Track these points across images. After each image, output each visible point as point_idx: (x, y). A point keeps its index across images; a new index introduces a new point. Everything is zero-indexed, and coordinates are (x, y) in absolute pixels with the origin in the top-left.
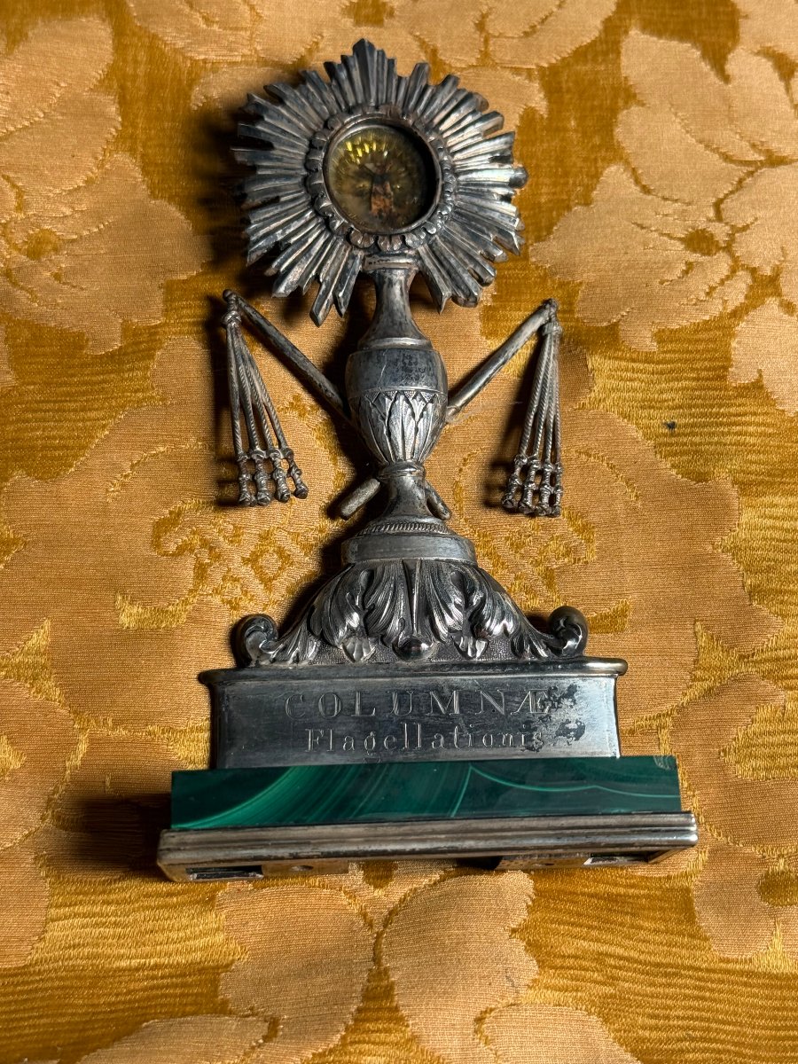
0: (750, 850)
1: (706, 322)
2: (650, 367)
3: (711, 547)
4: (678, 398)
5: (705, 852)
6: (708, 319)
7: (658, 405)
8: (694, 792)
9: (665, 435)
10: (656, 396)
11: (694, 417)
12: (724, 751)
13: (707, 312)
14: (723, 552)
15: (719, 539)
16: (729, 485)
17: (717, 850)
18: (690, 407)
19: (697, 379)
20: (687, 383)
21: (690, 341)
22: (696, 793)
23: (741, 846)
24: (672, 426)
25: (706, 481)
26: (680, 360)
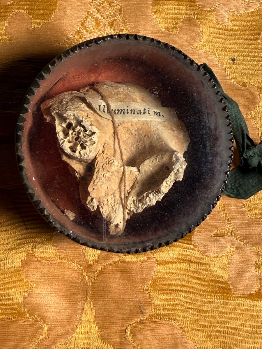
0: (252, 248)
1: (252, 12)
2: (227, 32)
3: (246, 116)
4: (238, 47)
5: (234, 247)
6: (253, 11)
7: (229, 50)
8: (230, 222)
9: (230, 64)
10: (228, 46)
11: (244, 56)
12: (244, 205)
13: (253, 8)
14: (251, 118)
15: (249, 112)
16: (256, 89)
17: (239, 247)
18: (243, 52)
19: (246, 39)
20: (242, 41)
21: (244, 21)
22: (231, 222)
23: (249, 246)
24: (233, 60)
25: (246, 86)
26: (240, 30)
